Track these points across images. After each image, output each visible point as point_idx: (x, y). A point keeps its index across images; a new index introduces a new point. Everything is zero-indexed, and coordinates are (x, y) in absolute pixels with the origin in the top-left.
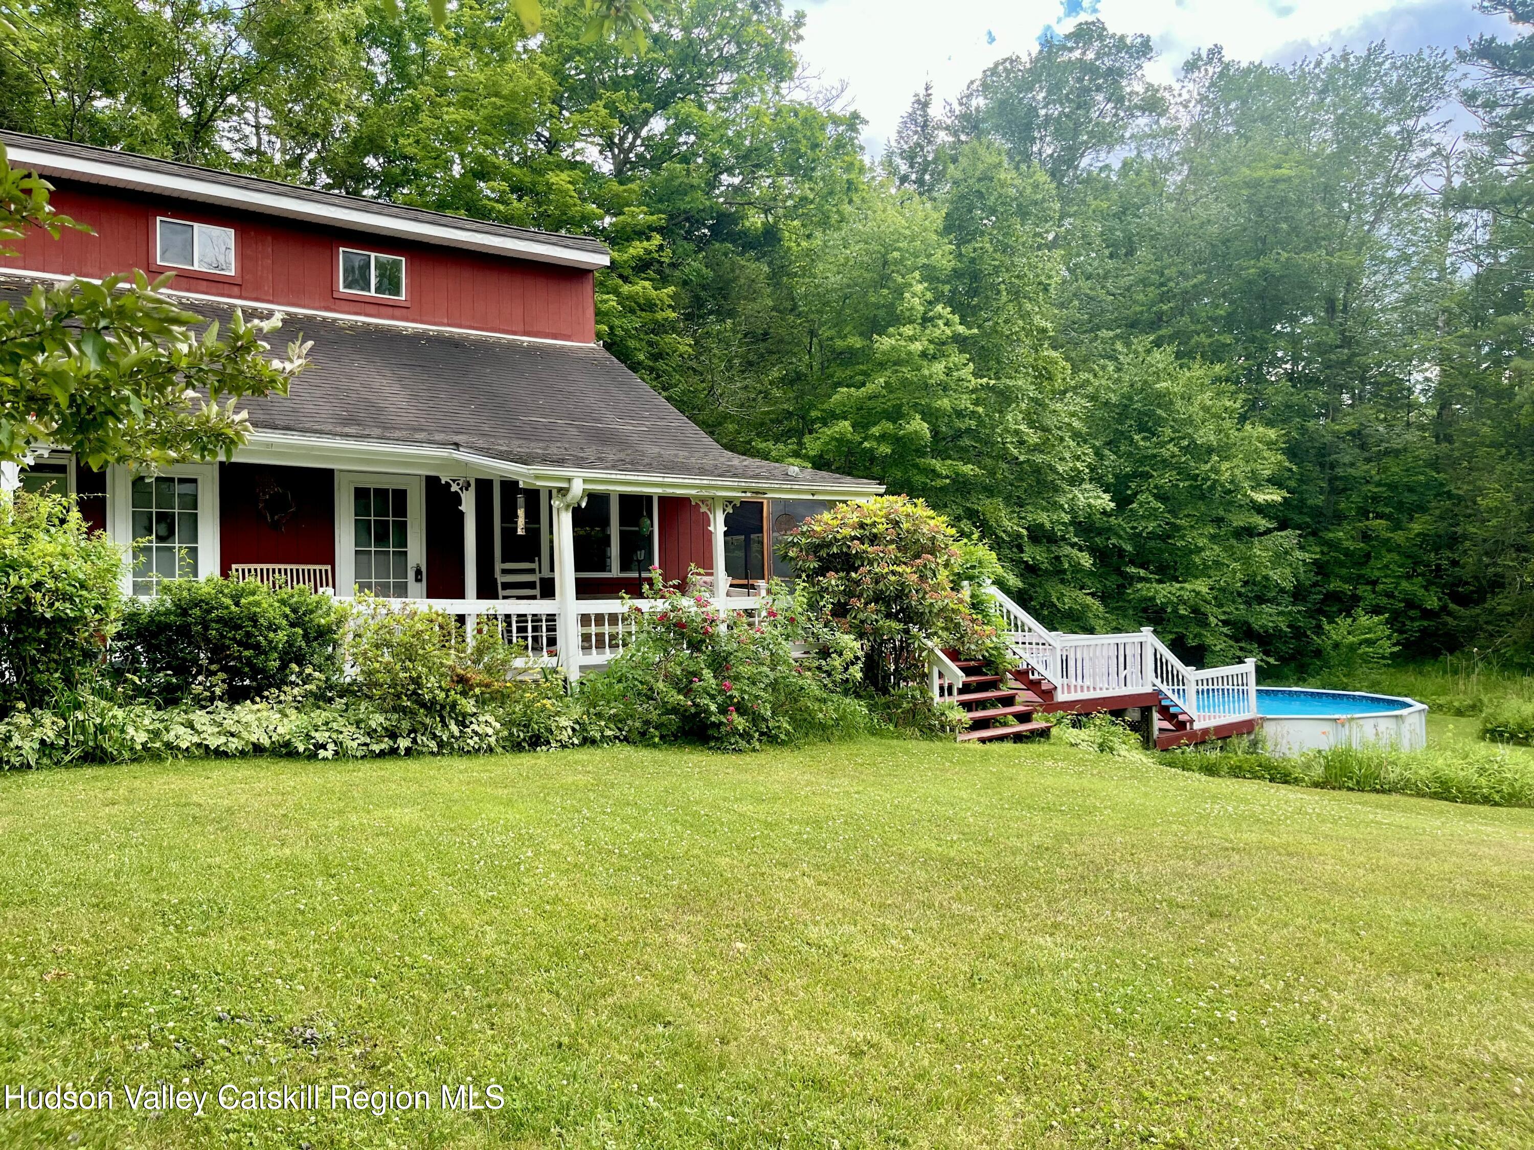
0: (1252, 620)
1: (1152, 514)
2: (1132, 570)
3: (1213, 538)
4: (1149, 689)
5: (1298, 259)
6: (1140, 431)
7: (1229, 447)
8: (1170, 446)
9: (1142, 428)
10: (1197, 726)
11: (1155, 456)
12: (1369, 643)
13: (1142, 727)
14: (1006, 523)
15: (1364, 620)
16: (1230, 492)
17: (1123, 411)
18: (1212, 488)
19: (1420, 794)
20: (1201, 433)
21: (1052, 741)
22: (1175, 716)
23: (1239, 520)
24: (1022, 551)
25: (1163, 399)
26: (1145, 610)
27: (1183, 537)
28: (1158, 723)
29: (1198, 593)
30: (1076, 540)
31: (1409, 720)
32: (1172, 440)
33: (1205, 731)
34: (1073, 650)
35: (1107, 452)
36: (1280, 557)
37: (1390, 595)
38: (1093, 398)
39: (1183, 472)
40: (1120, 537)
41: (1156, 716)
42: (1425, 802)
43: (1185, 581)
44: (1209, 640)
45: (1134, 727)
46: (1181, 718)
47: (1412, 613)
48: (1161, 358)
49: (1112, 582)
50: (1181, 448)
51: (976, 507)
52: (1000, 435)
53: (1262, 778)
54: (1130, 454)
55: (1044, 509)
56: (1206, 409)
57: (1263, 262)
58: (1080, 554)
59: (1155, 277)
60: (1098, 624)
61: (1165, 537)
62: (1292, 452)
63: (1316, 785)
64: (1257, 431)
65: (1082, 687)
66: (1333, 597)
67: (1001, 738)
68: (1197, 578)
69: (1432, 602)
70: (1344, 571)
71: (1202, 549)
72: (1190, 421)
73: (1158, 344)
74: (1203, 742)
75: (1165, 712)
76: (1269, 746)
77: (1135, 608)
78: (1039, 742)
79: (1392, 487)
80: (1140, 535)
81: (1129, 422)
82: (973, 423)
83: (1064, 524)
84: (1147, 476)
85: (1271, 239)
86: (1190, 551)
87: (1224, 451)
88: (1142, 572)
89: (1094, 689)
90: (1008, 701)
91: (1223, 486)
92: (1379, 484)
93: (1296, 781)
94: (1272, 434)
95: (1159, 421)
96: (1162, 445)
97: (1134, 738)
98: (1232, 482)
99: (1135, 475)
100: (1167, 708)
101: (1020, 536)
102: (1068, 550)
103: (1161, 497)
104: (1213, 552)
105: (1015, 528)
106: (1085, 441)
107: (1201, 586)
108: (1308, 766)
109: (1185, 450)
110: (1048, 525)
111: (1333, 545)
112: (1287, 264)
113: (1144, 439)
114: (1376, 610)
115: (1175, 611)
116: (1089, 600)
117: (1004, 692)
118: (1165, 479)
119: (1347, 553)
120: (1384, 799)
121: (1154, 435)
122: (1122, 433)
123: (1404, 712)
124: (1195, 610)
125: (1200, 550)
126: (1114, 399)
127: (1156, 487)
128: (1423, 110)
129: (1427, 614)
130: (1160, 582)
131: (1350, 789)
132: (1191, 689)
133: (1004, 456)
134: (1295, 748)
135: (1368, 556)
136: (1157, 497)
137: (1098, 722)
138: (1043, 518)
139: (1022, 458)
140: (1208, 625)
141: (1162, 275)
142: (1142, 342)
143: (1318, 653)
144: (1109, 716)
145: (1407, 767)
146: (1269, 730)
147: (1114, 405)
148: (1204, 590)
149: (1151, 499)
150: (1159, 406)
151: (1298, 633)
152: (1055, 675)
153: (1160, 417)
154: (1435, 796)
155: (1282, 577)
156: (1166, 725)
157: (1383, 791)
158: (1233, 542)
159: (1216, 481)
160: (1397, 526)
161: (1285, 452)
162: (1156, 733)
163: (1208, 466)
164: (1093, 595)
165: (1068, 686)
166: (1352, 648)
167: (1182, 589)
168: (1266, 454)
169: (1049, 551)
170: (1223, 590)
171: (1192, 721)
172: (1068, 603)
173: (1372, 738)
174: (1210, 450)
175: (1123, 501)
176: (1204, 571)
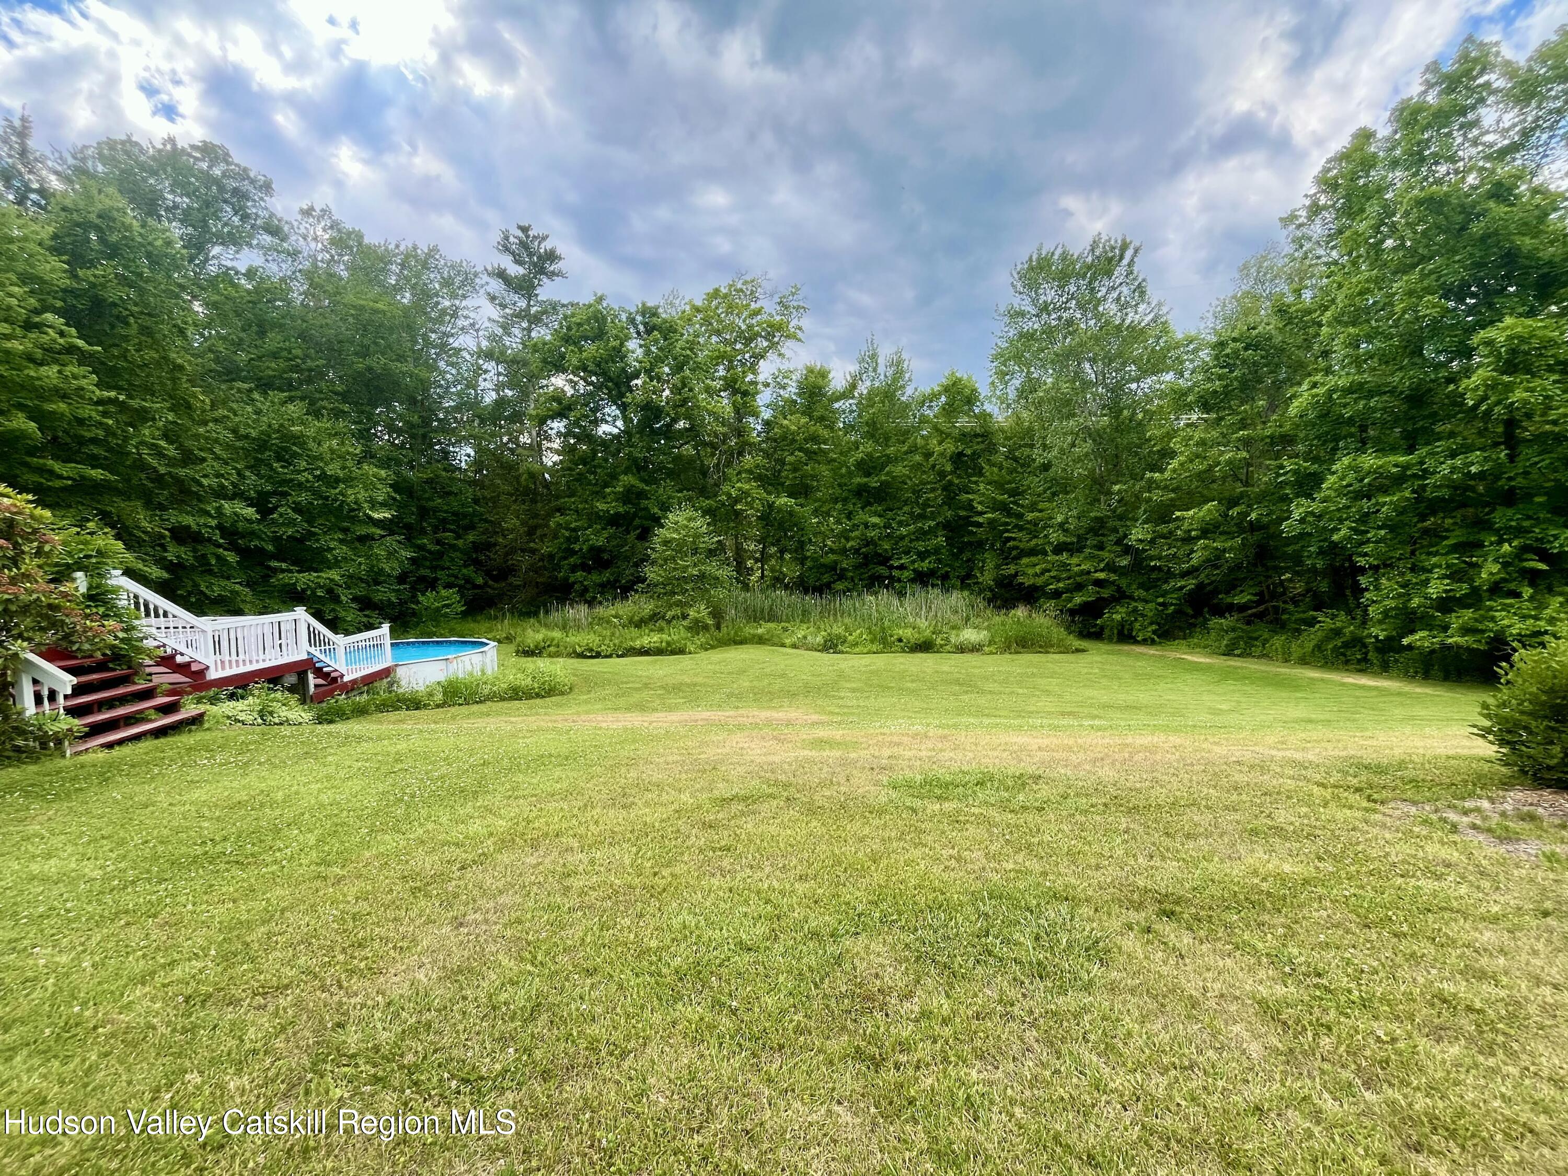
0: (372, 596)
1: (291, 523)
2: (274, 564)
3: (341, 541)
4: (304, 656)
5: (393, 365)
6: (279, 461)
7: (353, 479)
8: (306, 474)
9: (279, 459)
10: (346, 679)
11: (292, 480)
12: (447, 606)
13: (299, 688)
14: (145, 524)
15: (444, 593)
16: (354, 510)
17: (262, 444)
18: (341, 506)
19: (503, 699)
20: (331, 467)
21: (206, 725)
22: (328, 674)
23: (362, 530)
24: (166, 551)
25: (299, 440)
26: (288, 592)
27: (318, 541)
28: (312, 680)
29: (332, 580)
30: (221, 541)
31: (489, 655)
32: (306, 470)
33: (354, 682)
34: (226, 632)
35: (248, 473)
36: (391, 554)
37: (456, 577)
38: (234, 431)
39: (317, 494)
40: (263, 540)
41: (311, 676)
42: (506, 704)
43: (321, 571)
44: (342, 614)
45: (292, 689)
46: (333, 675)
47: (468, 586)
48: (295, 409)
49: (256, 574)
50: (315, 477)
51: (109, 509)
52: (136, 448)
53: (401, 708)
54: (270, 477)
55: (188, 513)
56: (332, 451)
57: (368, 361)
58: (226, 553)
59: (285, 354)
60: (246, 607)
61: (301, 541)
62: (395, 487)
63: (438, 706)
64: (369, 469)
65: (237, 661)
66: (423, 579)
67: (137, 738)
68: (330, 568)
69: (480, 581)
70: (428, 563)
71: (334, 549)
72: (320, 458)
73: (291, 399)
74: (352, 690)
75: (319, 672)
76: (403, 683)
77: (279, 591)
78: (190, 731)
79: (455, 514)
80: (281, 537)
81: (268, 453)
82: (101, 433)
83: (211, 527)
84: (284, 495)
85: (373, 348)
86: (321, 551)
87: (349, 480)
88: (284, 566)
89: (251, 662)
90: (148, 694)
91: (348, 505)
92: (446, 512)
93: (426, 706)
94: (383, 473)
95: (295, 455)
96: (299, 472)
97: (293, 700)
98: (355, 503)
99: (275, 493)
100: (321, 669)
101: (163, 537)
102: (212, 549)
103: (298, 509)
104: (341, 551)
105: (157, 529)
106: (227, 464)
107: (334, 575)
108: (431, 695)
109: (318, 478)
110: (194, 527)
111: (421, 548)
112: (385, 368)
113: (282, 467)
114: (448, 586)
115: (314, 592)
116: (238, 588)
117: (141, 685)
118: (303, 498)
119: (430, 552)
120: (483, 708)
121: (290, 464)
122: (262, 460)
123: (486, 649)
124: (330, 591)
125: (330, 550)
126: (254, 434)
127: (294, 502)
128: (464, 297)
129: (476, 587)
130: (299, 572)
131: (460, 705)
132: (341, 652)
133: (141, 466)
134: (421, 684)
135: (443, 553)
136: (293, 510)
137: (256, 692)
138: (188, 520)
139: (162, 470)
140: (341, 602)
141: (290, 353)
142: (277, 396)
143: (414, 614)
144: (266, 685)
145: (493, 685)
146: (401, 672)
147: (254, 439)
148: (337, 578)
149: (289, 511)
150: (294, 444)
151: (402, 603)
152: (207, 656)
153: (295, 452)
154: (511, 699)
155: (391, 567)
156: (320, 681)
157: (481, 702)
158: (357, 544)
159: (343, 502)
160: (458, 537)
161: (391, 486)
162: (312, 689)
163: (337, 491)
164: (240, 583)
165: (222, 662)
166: (438, 610)
167: (318, 577)
168: (380, 486)
169: (195, 550)
170: (351, 577)
171: (342, 676)
172: (216, 592)
173: (469, 668)
174: (337, 480)
175: (265, 511)
176: (336, 564)
